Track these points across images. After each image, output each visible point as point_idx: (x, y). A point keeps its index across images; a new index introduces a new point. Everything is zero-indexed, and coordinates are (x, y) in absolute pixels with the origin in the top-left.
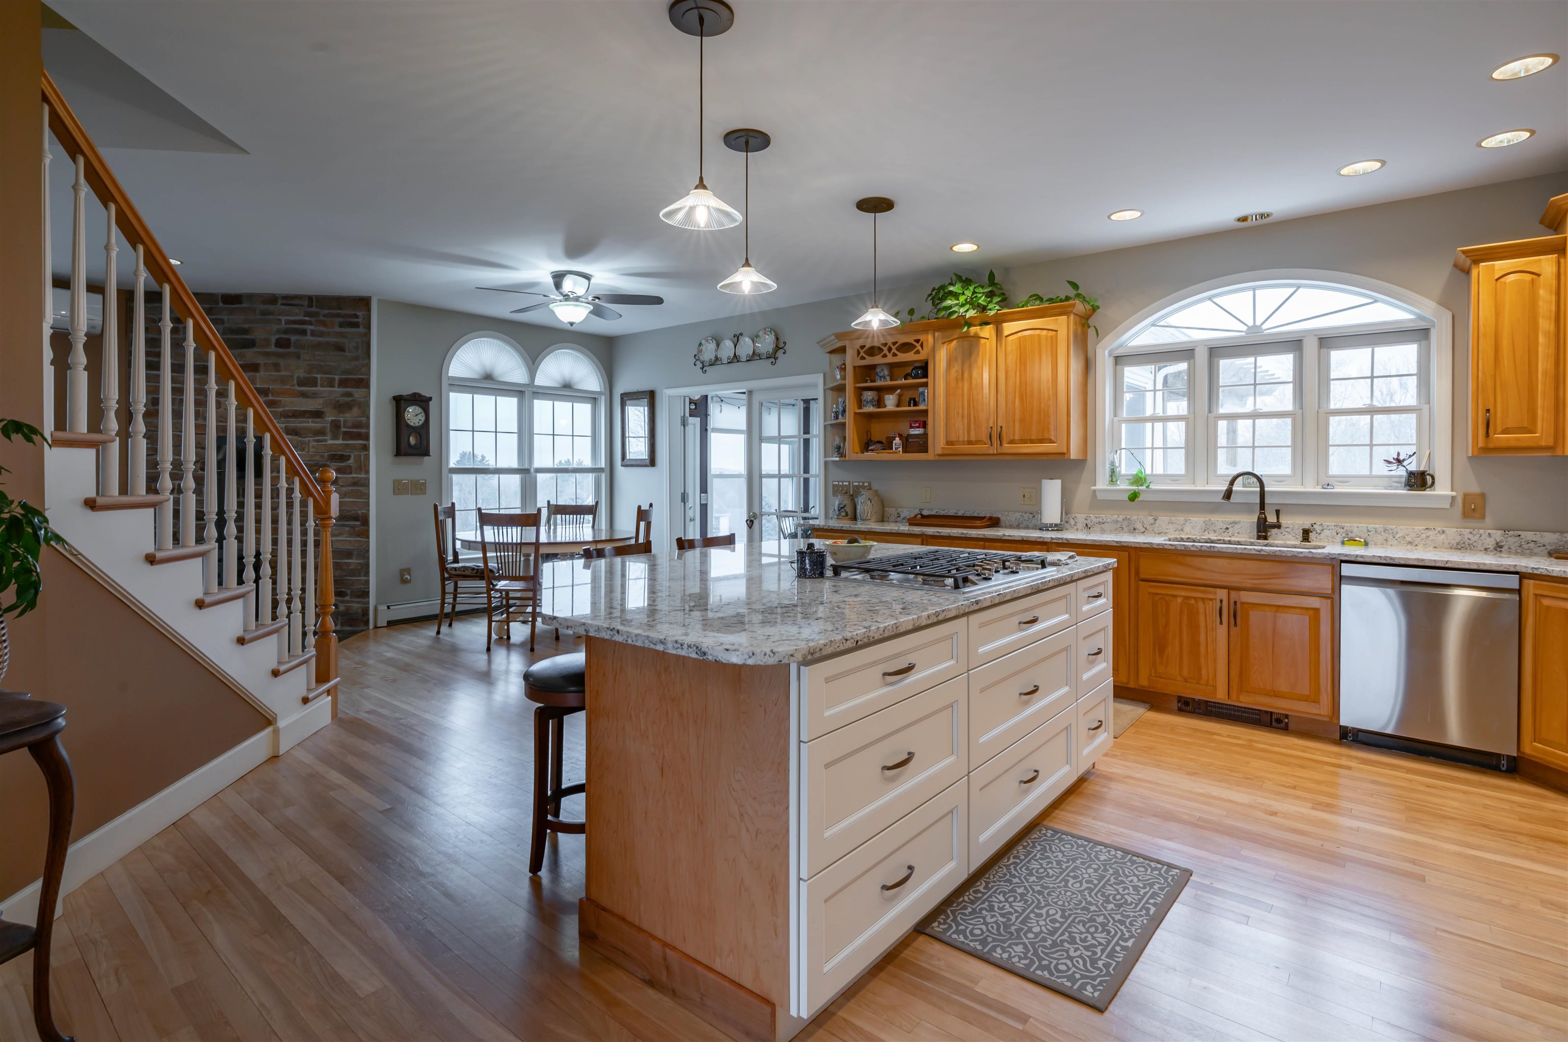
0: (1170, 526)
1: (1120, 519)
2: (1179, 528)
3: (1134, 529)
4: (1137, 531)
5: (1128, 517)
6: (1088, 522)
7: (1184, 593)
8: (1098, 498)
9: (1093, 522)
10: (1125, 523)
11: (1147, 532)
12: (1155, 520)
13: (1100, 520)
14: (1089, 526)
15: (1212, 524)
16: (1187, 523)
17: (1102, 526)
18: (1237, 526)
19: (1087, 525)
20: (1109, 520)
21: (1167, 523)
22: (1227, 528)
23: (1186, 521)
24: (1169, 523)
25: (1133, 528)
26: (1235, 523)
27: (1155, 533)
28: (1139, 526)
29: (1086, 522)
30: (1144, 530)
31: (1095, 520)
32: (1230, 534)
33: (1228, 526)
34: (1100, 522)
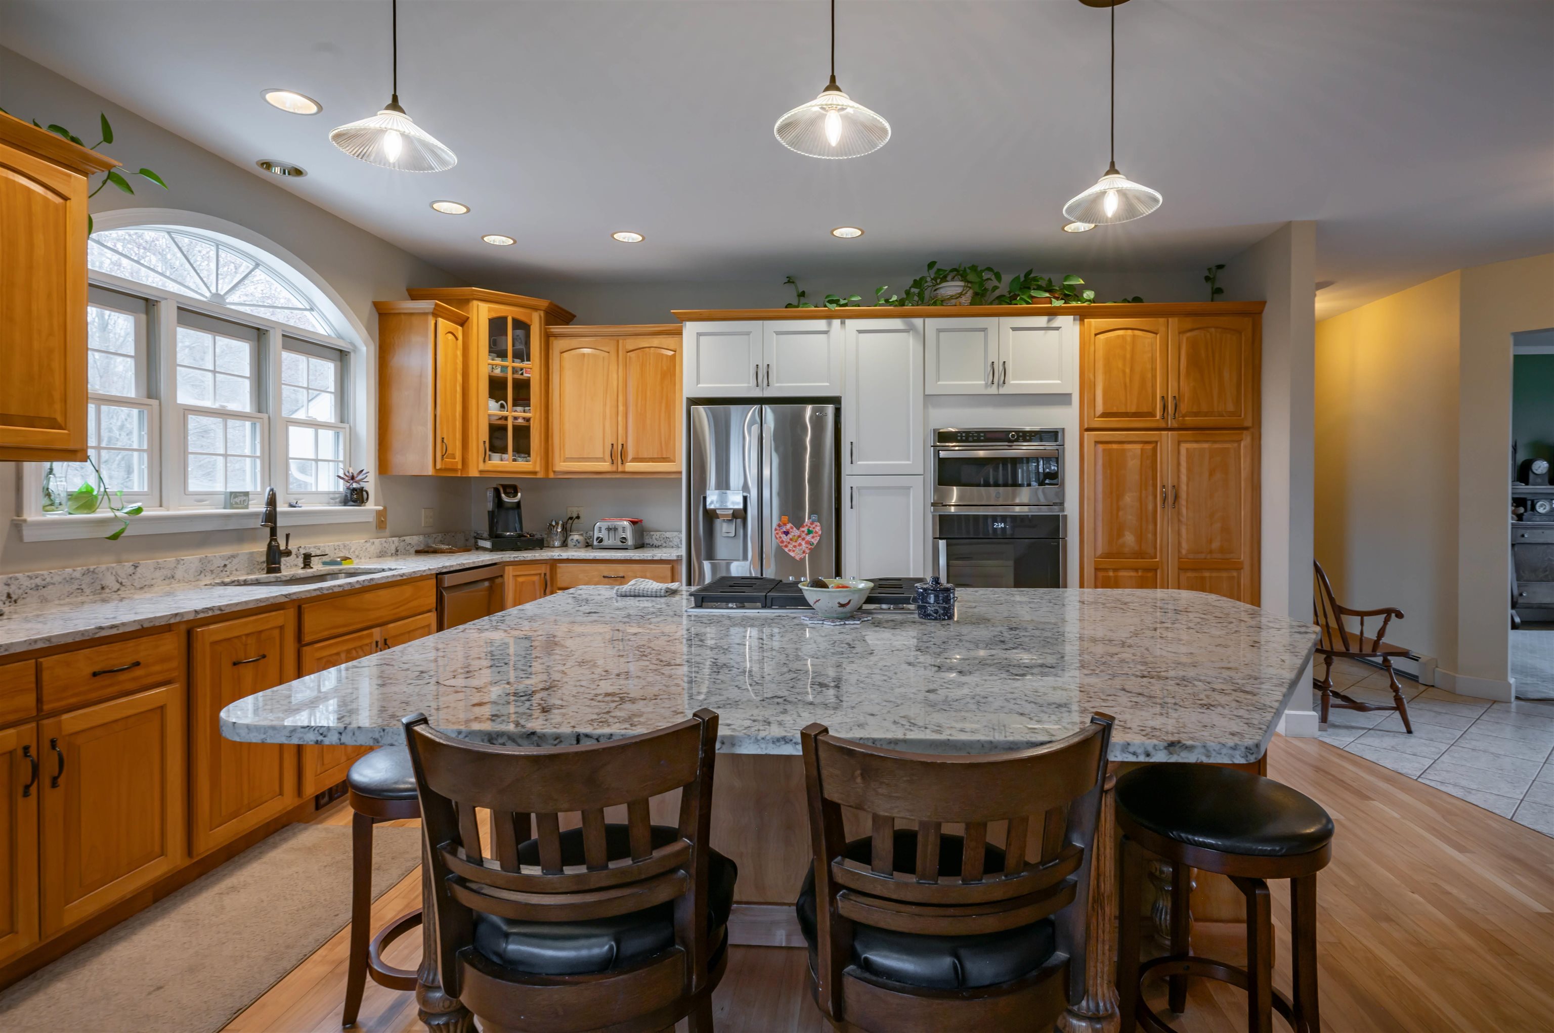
0: (158, 574)
1: (77, 574)
2: (169, 575)
3: (103, 588)
4: (107, 590)
5: (92, 568)
6: (12, 589)
7: (345, 647)
8: (27, 539)
9: (24, 587)
10: (87, 579)
11: (123, 588)
12: (136, 567)
13: (38, 581)
14: (14, 597)
15: (209, 562)
16: (179, 566)
17: (44, 592)
18: (235, 561)
19: (9, 596)
20: (57, 579)
21: (153, 570)
22: (225, 566)
23: (178, 562)
24: (155, 569)
25: (99, 587)
26: (233, 556)
27: (136, 589)
28: (110, 581)
29: (6, 590)
30: (118, 586)
31: (27, 583)
32: (228, 573)
33: (227, 563)
34: (37, 587)
